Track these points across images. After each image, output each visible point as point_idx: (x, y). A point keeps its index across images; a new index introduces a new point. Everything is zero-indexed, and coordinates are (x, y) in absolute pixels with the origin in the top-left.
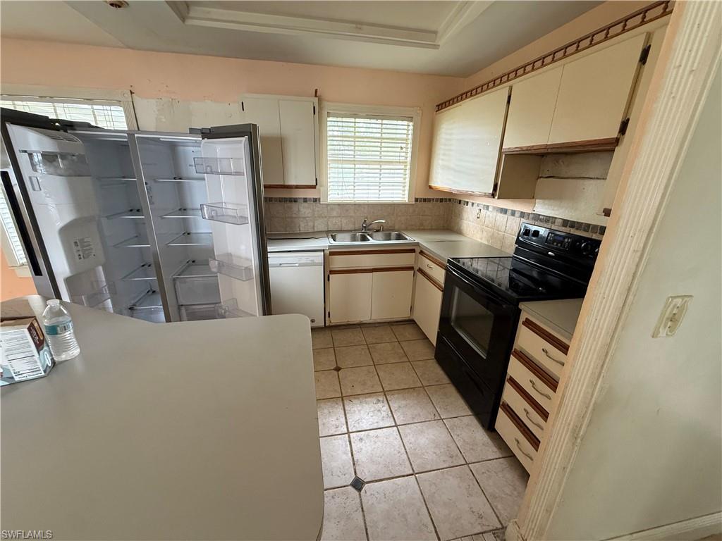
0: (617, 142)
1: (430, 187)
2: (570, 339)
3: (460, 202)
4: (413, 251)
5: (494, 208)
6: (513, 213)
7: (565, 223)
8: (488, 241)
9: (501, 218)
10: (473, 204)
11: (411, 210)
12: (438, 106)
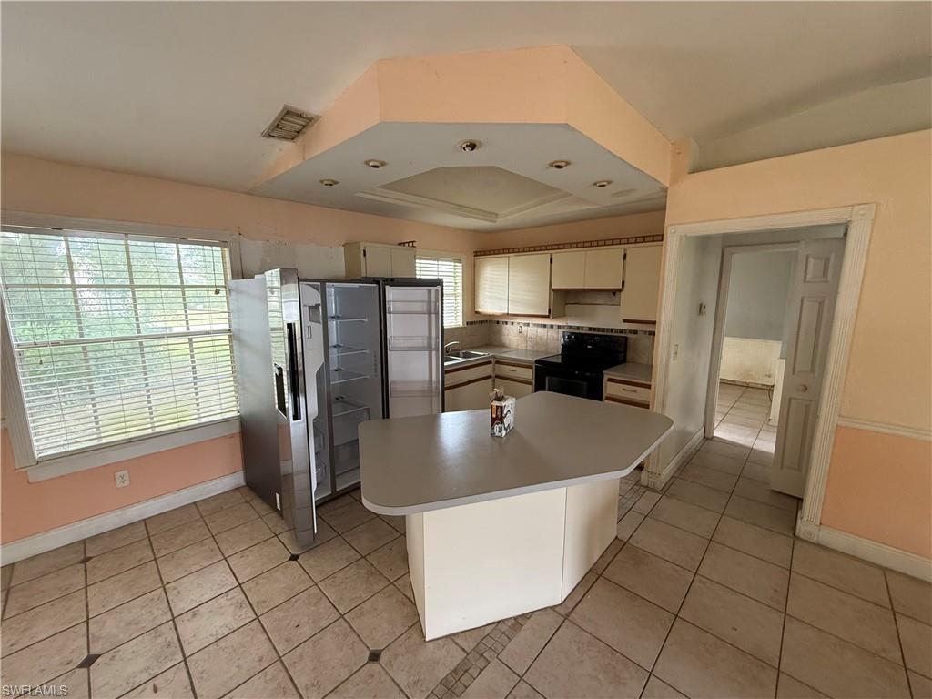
0: (620, 290)
1: (477, 313)
2: (650, 381)
3: (498, 322)
4: (490, 362)
5: (534, 325)
6: (552, 326)
7: (590, 329)
8: (533, 347)
9: (541, 331)
10: (512, 323)
11: (464, 332)
12: (476, 252)
